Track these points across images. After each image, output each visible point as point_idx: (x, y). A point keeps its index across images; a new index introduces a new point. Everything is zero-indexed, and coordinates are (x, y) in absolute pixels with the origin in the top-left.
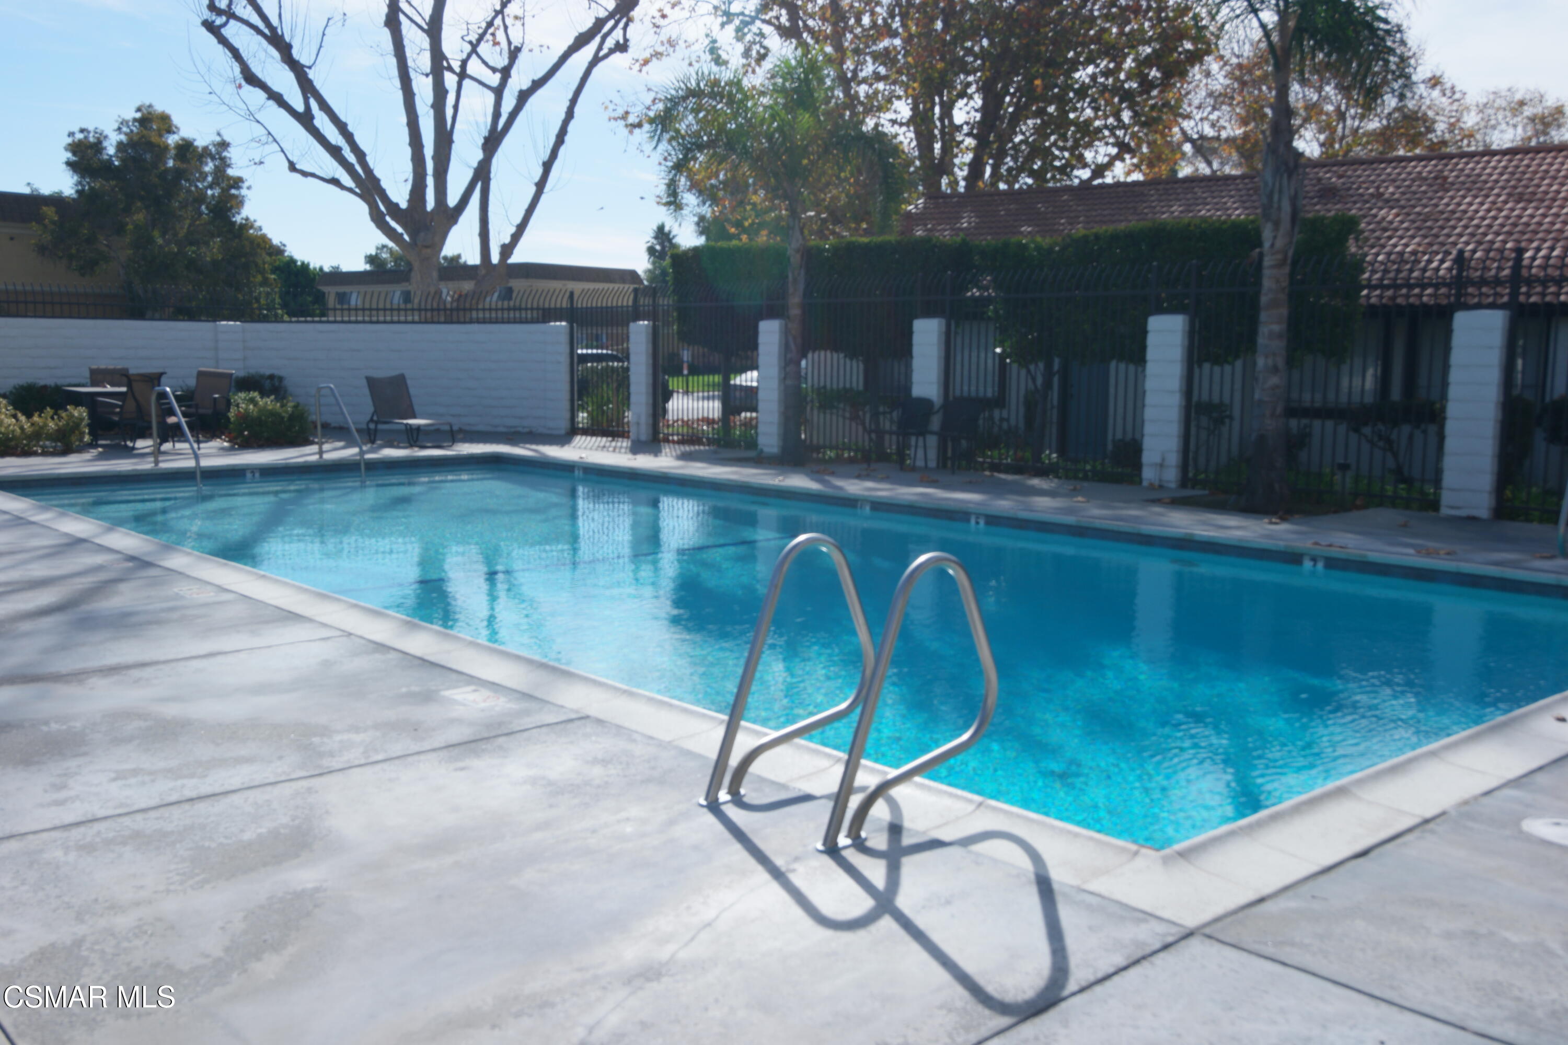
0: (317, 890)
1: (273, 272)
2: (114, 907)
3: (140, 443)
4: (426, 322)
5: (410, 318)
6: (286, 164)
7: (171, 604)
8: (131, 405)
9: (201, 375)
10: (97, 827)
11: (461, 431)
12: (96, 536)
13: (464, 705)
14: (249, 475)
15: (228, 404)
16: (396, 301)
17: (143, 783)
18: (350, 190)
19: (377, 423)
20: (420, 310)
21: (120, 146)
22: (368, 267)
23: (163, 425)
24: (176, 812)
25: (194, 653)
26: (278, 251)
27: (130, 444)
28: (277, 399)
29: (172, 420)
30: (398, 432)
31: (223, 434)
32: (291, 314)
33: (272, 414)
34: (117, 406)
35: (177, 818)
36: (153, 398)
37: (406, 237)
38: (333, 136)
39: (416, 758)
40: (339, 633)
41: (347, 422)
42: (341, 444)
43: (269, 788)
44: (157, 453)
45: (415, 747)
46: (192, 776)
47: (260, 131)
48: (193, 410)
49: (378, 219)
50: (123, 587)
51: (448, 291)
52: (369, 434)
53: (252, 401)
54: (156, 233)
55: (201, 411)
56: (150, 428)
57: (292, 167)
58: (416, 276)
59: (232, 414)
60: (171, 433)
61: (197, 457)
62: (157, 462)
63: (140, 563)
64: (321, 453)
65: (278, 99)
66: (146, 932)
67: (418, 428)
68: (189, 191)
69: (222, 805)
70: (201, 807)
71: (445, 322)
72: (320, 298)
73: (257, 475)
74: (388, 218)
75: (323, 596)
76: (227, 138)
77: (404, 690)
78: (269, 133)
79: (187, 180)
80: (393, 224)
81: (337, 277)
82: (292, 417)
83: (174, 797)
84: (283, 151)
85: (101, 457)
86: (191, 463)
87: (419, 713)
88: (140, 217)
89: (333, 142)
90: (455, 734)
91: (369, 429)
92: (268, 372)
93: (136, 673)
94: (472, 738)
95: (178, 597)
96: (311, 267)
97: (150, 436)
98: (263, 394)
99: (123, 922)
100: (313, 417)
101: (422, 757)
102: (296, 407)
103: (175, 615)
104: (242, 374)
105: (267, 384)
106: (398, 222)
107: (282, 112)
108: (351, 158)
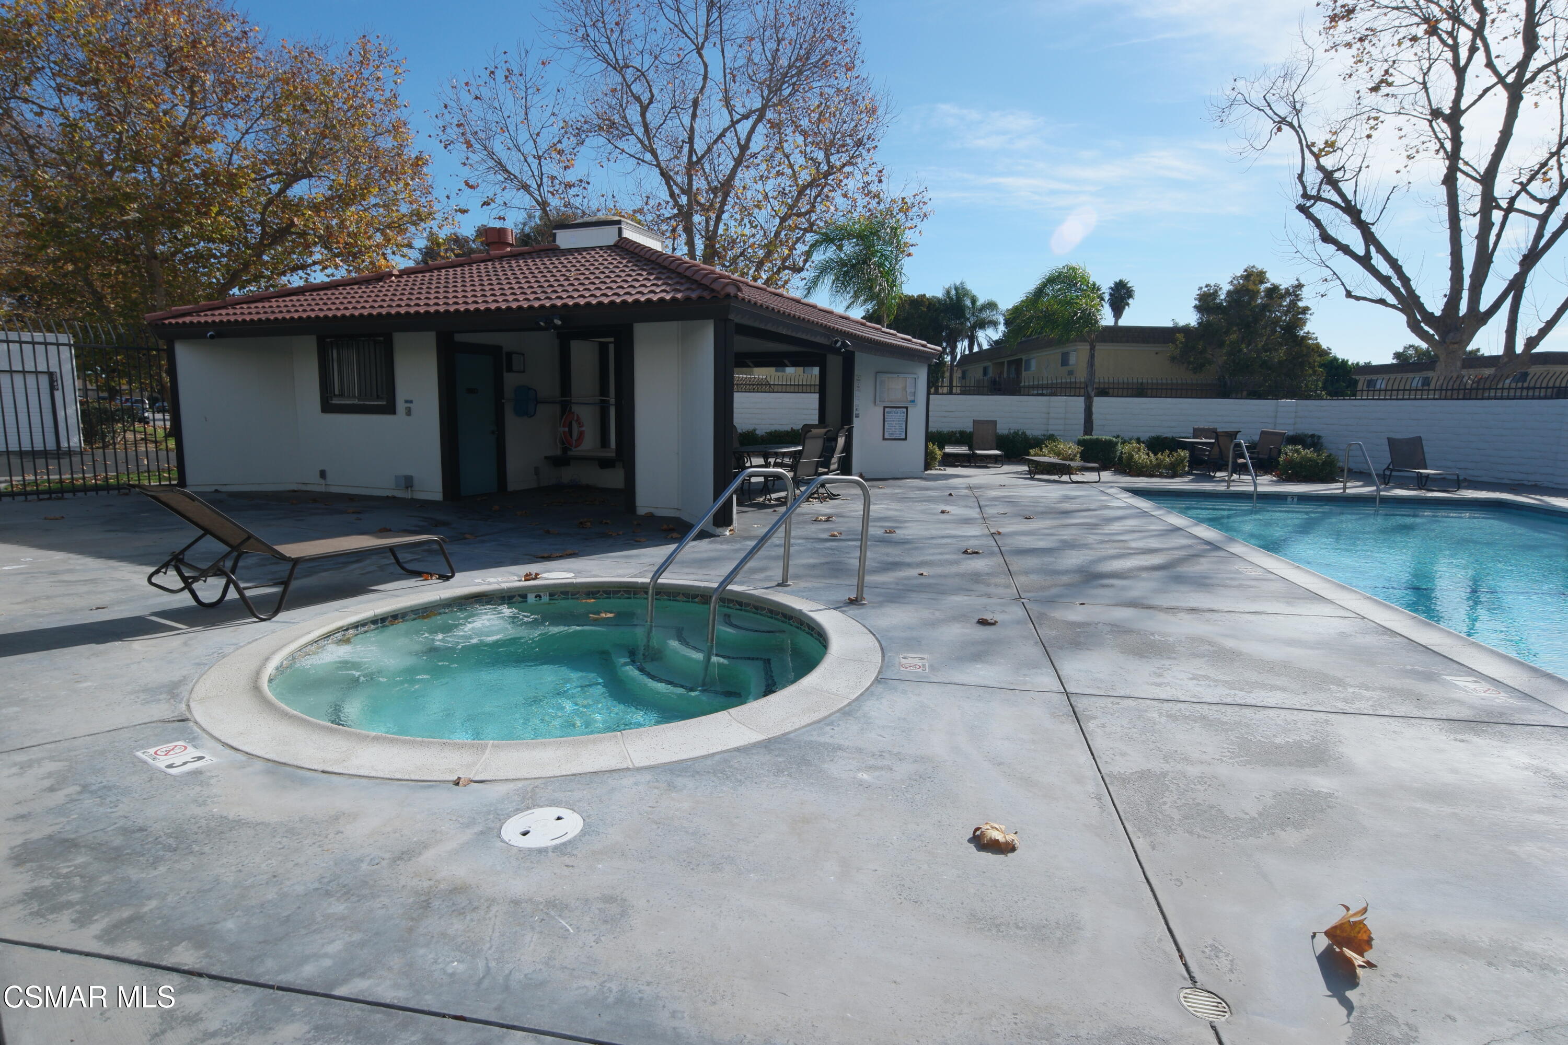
0: (1331, 795)
1: (1320, 366)
2: (1186, 759)
3: (1218, 474)
4: (1445, 399)
5: (1431, 396)
6: (1345, 293)
7: (1232, 576)
8: (1216, 450)
9: (1263, 433)
10: (1179, 705)
11: (1465, 480)
12: (1188, 527)
13: (1465, 691)
14: (1289, 499)
15: (1280, 452)
16: (1414, 385)
17: (1209, 686)
18: (1393, 306)
19: (1392, 470)
20: (1441, 390)
21: (1229, 293)
22: (1395, 361)
23: (1235, 463)
24: (1230, 710)
25: (1247, 610)
26: (1325, 353)
27: (1212, 474)
28: (1315, 451)
29: (1241, 461)
30: (1412, 478)
31: (1272, 471)
32: (1329, 394)
33: (1310, 460)
34: (1207, 451)
35: (1230, 714)
36: (1232, 446)
37: (1436, 337)
38: (1384, 268)
39: (1418, 721)
40: (1354, 615)
41: (1369, 469)
42: (1360, 483)
43: (1296, 712)
44: (1229, 482)
45: (1416, 713)
46: (1242, 690)
47: (1327, 273)
48: (1255, 456)
49: (1414, 326)
50: (1202, 560)
51: (1470, 377)
52: (1384, 478)
53: (1297, 451)
54: (1243, 346)
55: (1261, 456)
56: (1227, 465)
57: (1349, 294)
58: (1440, 366)
59: (1281, 459)
60: (1242, 469)
61: (1255, 485)
62: (1228, 486)
63: (1213, 546)
64: (1345, 488)
65: (1345, 249)
66: (1206, 783)
67: (1427, 476)
68: (1269, 317)
69: (1262, 714)
70: (1247, 712)
71: (1464, 399)
72: (1353, 384)
73: (1295, 500)
74: (1422, 324)
75: (1343, 587)
76: (1302, 282)
77: (1408, 667)
78: (1335, 273)
79: (1269, 311)
80: (1426, 328)
81: (1368, 369)
82: (1324, 463)
83: (1229, 701)
84: (1343, 284)
85: (1193, 481)
86: (1252, 489)
87: (1422, 687)
88: (1234, 337)
89: (1385, 273)
90: (1454, 712)
91: (1384, 474)
92: (1310, 433)
93: (1208, 615)
94: (1471, 718)
95: (1237, 572)
96: (1350, 363)
97: (1226, 470)
98: (1304, 447)
99: (1193, 771)
100: (1341, 464)
101: (1424, 722)
102: (1328, 456)
103: (1235, 583)
104: (1291, 433)
105: (1309, 440)
106: (1430, 327)
107: (1348, 258)
108: (1398, 283)
